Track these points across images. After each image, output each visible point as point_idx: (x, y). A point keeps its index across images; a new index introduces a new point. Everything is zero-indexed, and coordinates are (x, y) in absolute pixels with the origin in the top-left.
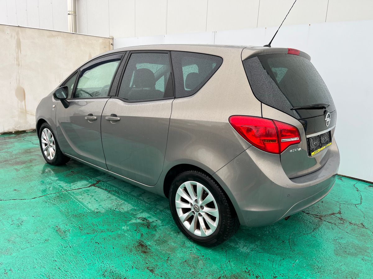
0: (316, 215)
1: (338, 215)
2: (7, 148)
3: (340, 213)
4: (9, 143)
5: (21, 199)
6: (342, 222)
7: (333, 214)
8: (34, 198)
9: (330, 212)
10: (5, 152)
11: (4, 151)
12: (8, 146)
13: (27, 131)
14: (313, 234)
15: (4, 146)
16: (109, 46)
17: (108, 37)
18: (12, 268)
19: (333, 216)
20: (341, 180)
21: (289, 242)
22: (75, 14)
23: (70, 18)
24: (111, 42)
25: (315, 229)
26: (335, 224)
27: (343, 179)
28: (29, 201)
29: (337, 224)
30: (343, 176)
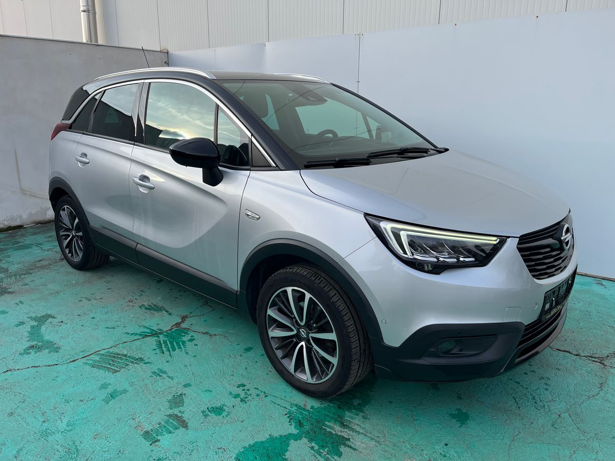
0: (592, 357)
5: (49, 366)
8: (74, 361)
13: (25, 226)
14: (602, 393)
17: (159, 50)
20: (602, 285)
21: (570, 416)
22: (94, 10)
25: (601, 385)
27: (604, 282)
28: (64, 367)
30: (604, 279)
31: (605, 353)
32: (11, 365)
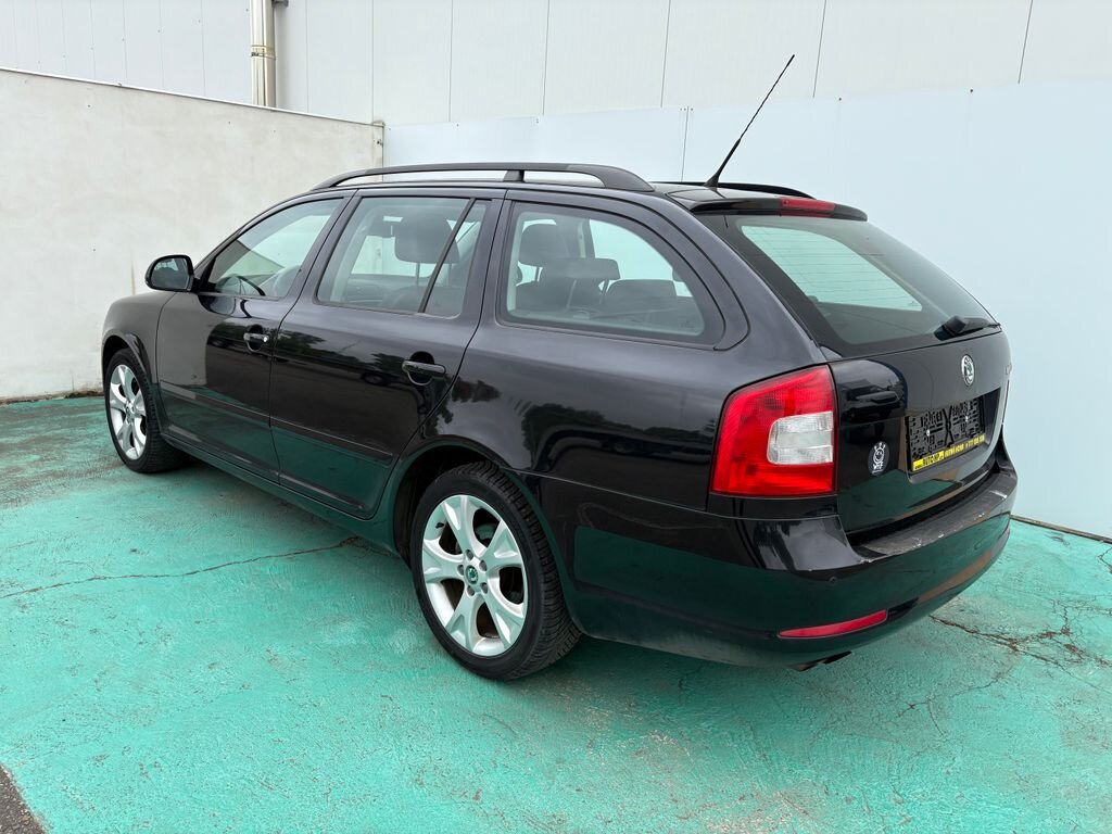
0: (998, 637)
1: (1065, 640)
2: (87, 436)
3: (1066, 632)
4: (92, 422)
5: (156, 576)
6: (1075, 657)
7: (1050, 635)
8: (192, 574)
9: (1040, 630)
10: (87, 447)
11: (81, 443)
12: (91, 431)
14: (994, 686)
15: (79, 431)
16: (373, 148)
17: (370, 122)
18: (159, 760)
19: (1047, 640)
20: (1062, 540)
21: (929, 710)
22: (274, 53)
23: (258, 67)
24: (378, 136)
25: (998, 676)
26: (1056, 663)
27: (1067, 537)
28: (177, 580)
29: (1061, 662)
30: (1068, 532)
31: (1023, 632)
32: (102, 572)
